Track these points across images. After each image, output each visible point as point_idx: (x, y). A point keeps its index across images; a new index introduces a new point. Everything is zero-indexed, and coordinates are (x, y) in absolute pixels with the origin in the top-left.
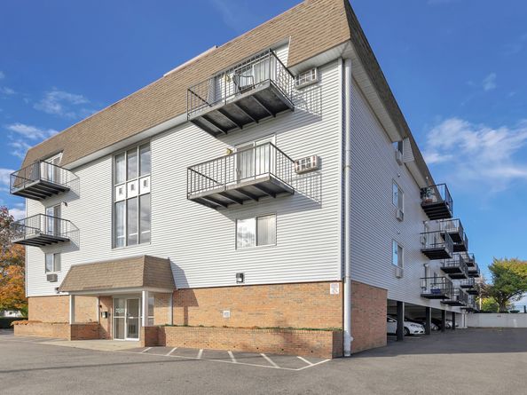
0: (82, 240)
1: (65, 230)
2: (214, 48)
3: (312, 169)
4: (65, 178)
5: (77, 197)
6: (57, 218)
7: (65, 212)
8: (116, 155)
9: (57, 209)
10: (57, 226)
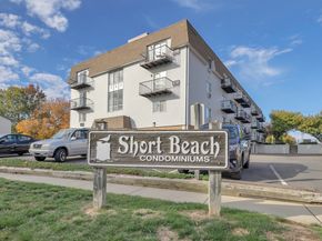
0: (95, 108)
1: (88, 104)
2: (145, 34)
3: (177, 84)
4: (89, 81)
5: (93, 89)
6: (84, 98)
7: (89, 95)
8: (110, 72)
9: (85, 95)
10: (85, 102)
